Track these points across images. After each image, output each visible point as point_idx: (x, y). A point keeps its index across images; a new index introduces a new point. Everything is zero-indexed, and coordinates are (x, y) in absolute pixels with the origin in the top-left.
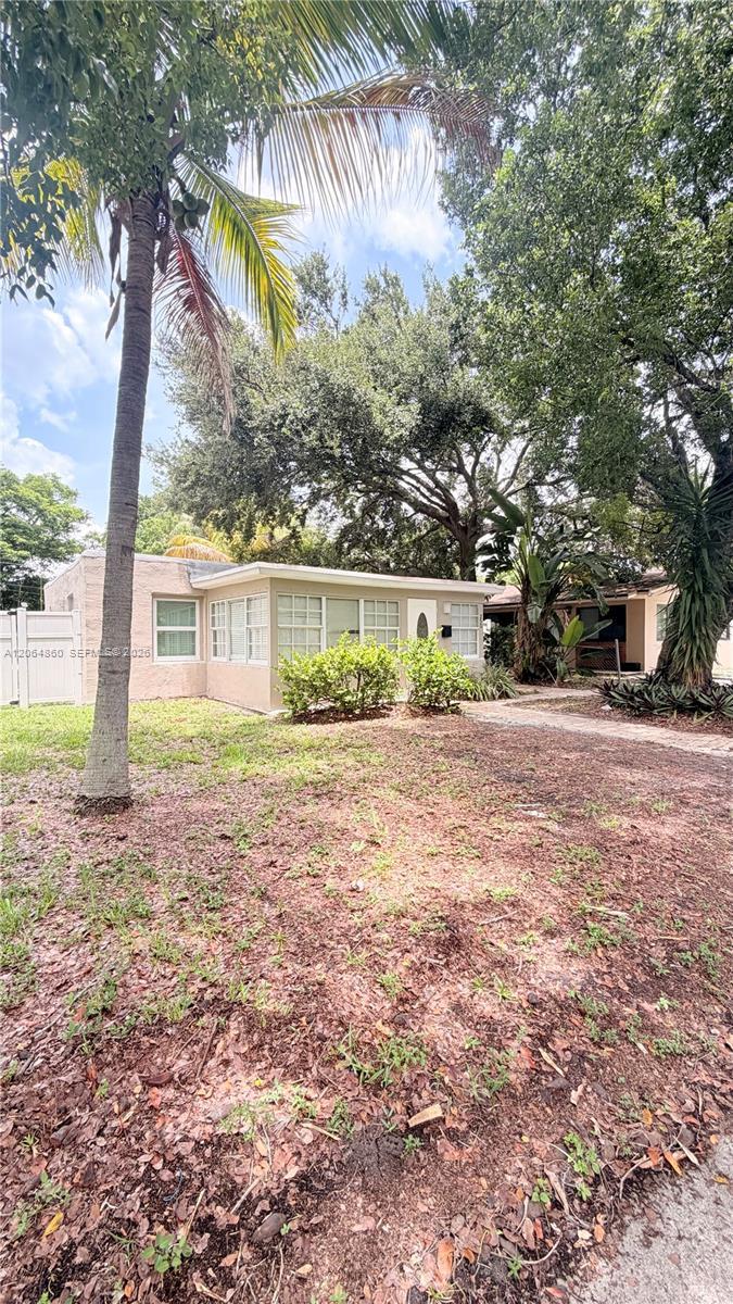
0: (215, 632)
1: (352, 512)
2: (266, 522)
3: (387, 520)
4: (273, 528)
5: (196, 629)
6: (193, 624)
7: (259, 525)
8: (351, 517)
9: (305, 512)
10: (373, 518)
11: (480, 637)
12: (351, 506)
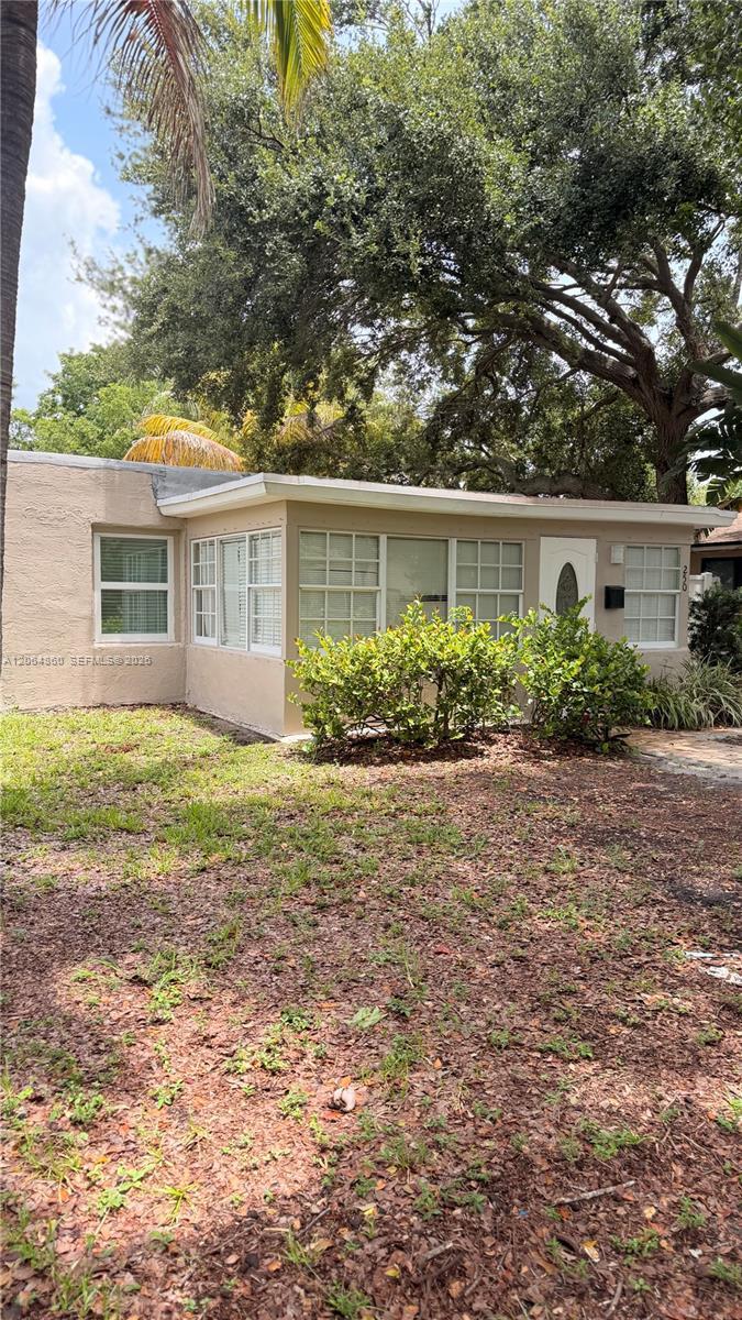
0: (199, 593)
1: (459, 371)
2: (302, 393)
3: (523, 384)
4: (313, 404)
5: (168, 586)
6: (164, 580)
7: (290, 399)
8: (456, 381)
9: (373, 373)
10: (495, 383)
11: (682, 609)
12: (458, 361)
